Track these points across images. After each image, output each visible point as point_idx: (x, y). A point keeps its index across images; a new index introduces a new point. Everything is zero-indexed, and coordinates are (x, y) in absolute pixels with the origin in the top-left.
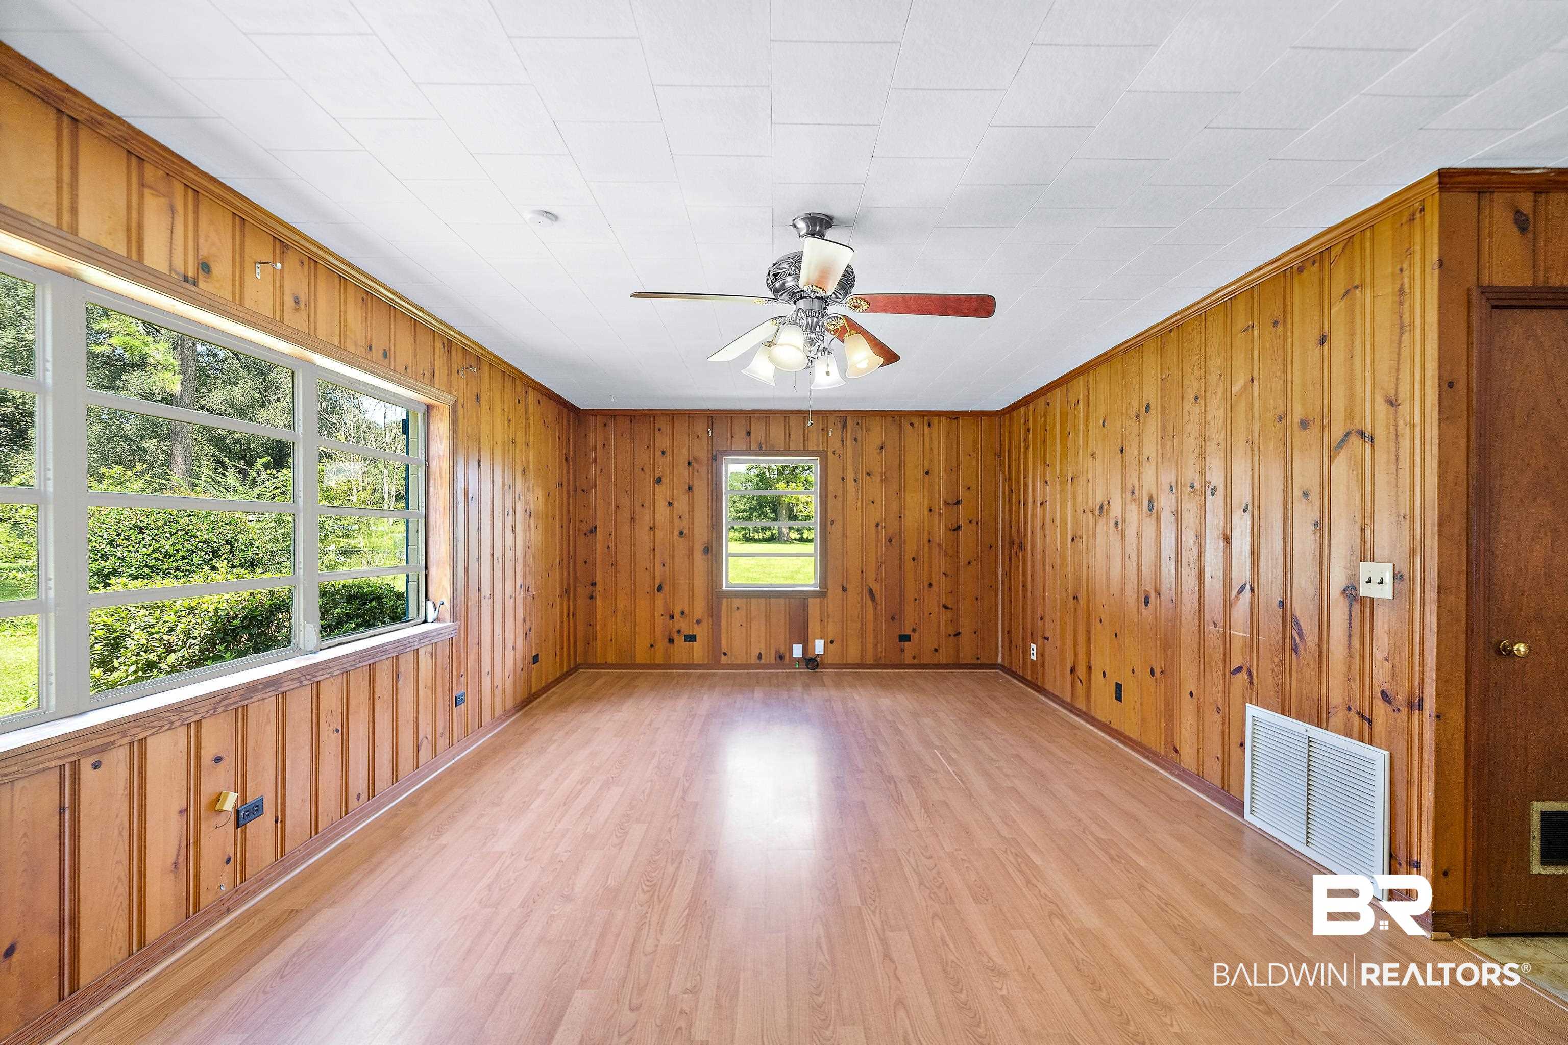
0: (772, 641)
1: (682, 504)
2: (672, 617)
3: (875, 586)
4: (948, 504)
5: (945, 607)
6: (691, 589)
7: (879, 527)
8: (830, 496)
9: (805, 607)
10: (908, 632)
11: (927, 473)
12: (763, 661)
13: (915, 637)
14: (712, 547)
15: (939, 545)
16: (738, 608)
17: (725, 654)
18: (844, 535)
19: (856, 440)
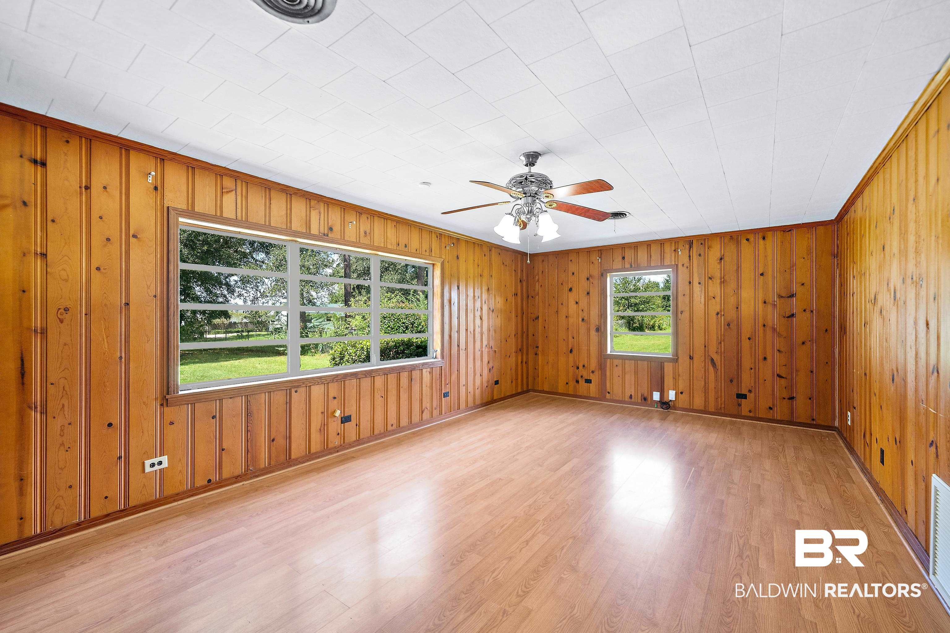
0: (639, 388)
1: (583, 303)
2: (578, 368)
3: (716, 358)
4: (782, 297)
5: (779, 376)
6: (589, 351)
7: (719, 315)
8: (680, 295)
9: (662, 368)
10: (744, 391)
11: (762, 274)
12: (633, 400)
13: (751, 396)
14: (601, 329)
15: (774, 330)
16: (617, 366)
17: (609, 393)
18: (691, 320)
19: (700, 255)
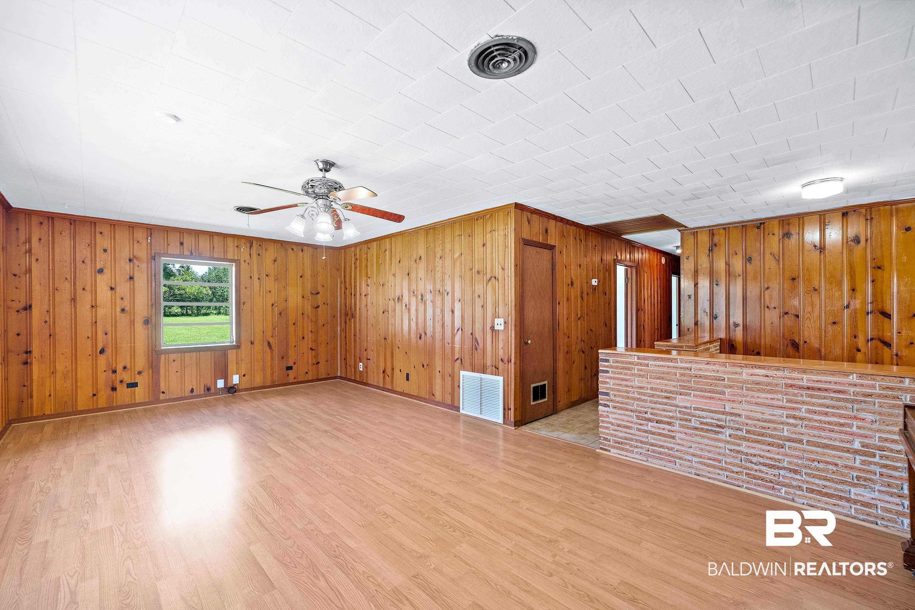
0: (202, 380)
1: (123, 289)
2: (114, 372)
3: (271, 340)
4: (313, 294)
5: (311, 349)
6: (133, 349)
7: (274, 306)
8: (242, 287)
9: (225, 356)
10: (290, 364)
11: (301, 277)
12: (194, 394)
13: (295, 367)
14: (151, 320)
15: (308, 316)
16: (174, 360)
17: (163, 393)
18: (252, 311)
19: (259, 255)
